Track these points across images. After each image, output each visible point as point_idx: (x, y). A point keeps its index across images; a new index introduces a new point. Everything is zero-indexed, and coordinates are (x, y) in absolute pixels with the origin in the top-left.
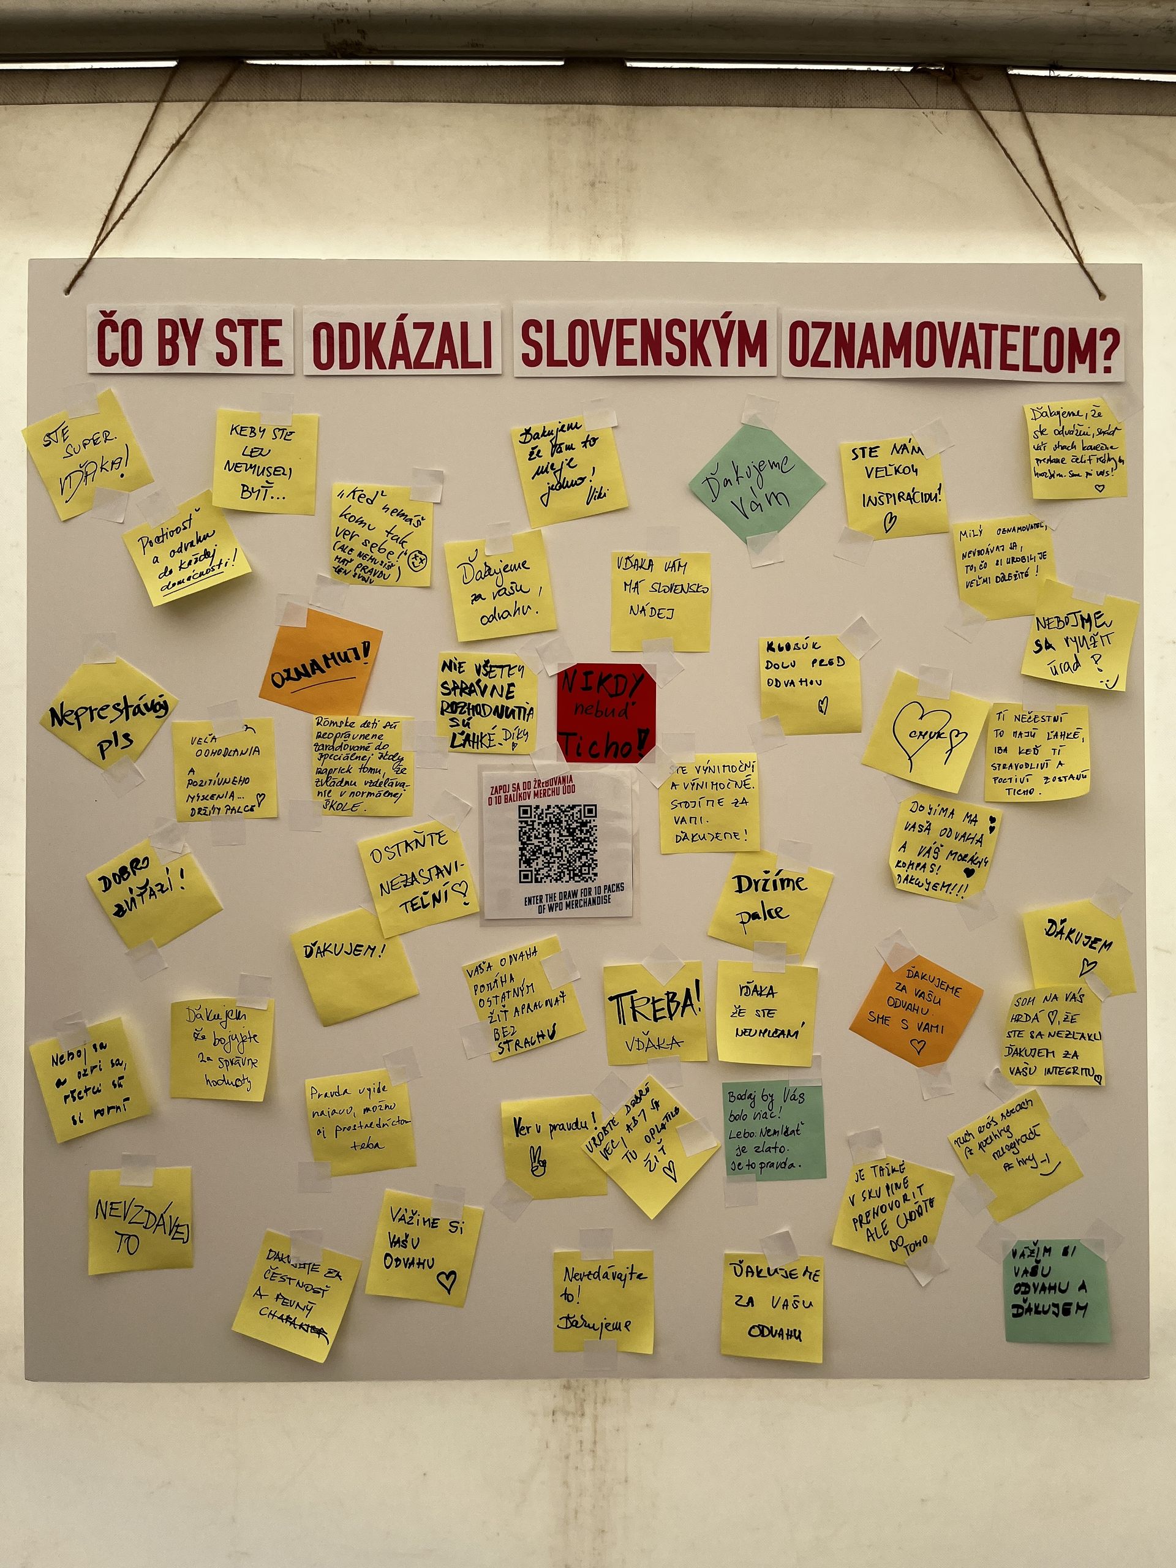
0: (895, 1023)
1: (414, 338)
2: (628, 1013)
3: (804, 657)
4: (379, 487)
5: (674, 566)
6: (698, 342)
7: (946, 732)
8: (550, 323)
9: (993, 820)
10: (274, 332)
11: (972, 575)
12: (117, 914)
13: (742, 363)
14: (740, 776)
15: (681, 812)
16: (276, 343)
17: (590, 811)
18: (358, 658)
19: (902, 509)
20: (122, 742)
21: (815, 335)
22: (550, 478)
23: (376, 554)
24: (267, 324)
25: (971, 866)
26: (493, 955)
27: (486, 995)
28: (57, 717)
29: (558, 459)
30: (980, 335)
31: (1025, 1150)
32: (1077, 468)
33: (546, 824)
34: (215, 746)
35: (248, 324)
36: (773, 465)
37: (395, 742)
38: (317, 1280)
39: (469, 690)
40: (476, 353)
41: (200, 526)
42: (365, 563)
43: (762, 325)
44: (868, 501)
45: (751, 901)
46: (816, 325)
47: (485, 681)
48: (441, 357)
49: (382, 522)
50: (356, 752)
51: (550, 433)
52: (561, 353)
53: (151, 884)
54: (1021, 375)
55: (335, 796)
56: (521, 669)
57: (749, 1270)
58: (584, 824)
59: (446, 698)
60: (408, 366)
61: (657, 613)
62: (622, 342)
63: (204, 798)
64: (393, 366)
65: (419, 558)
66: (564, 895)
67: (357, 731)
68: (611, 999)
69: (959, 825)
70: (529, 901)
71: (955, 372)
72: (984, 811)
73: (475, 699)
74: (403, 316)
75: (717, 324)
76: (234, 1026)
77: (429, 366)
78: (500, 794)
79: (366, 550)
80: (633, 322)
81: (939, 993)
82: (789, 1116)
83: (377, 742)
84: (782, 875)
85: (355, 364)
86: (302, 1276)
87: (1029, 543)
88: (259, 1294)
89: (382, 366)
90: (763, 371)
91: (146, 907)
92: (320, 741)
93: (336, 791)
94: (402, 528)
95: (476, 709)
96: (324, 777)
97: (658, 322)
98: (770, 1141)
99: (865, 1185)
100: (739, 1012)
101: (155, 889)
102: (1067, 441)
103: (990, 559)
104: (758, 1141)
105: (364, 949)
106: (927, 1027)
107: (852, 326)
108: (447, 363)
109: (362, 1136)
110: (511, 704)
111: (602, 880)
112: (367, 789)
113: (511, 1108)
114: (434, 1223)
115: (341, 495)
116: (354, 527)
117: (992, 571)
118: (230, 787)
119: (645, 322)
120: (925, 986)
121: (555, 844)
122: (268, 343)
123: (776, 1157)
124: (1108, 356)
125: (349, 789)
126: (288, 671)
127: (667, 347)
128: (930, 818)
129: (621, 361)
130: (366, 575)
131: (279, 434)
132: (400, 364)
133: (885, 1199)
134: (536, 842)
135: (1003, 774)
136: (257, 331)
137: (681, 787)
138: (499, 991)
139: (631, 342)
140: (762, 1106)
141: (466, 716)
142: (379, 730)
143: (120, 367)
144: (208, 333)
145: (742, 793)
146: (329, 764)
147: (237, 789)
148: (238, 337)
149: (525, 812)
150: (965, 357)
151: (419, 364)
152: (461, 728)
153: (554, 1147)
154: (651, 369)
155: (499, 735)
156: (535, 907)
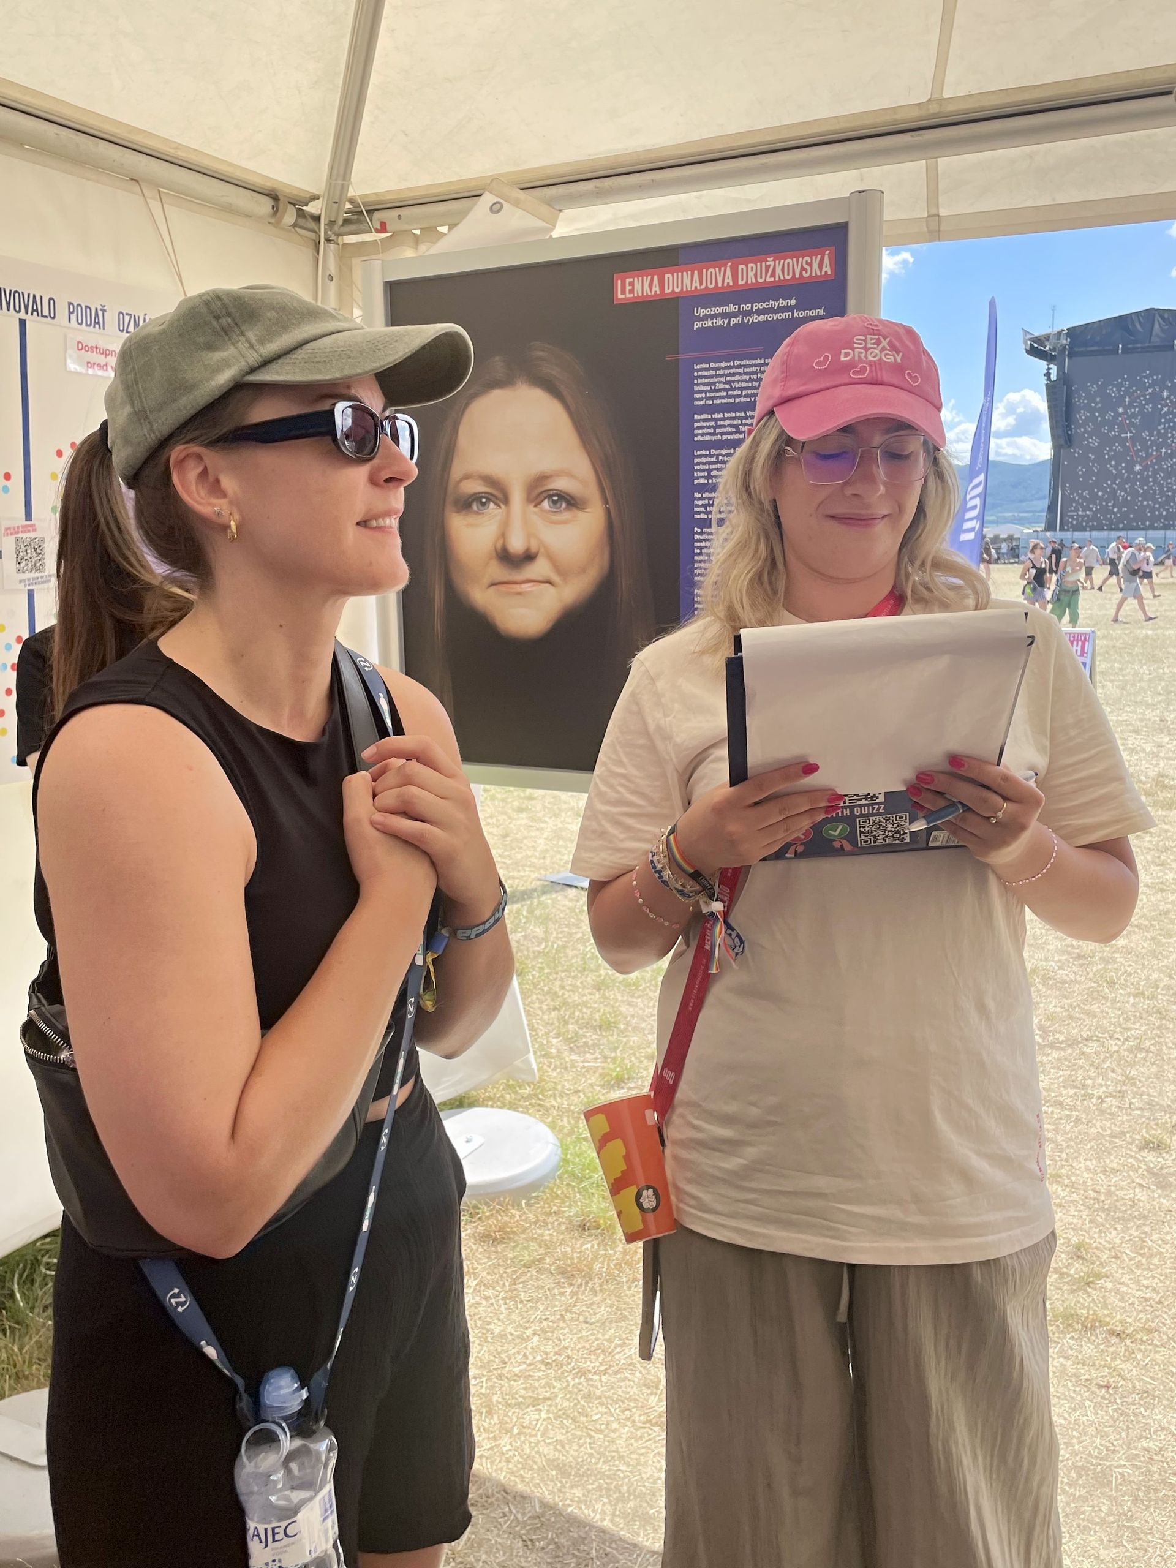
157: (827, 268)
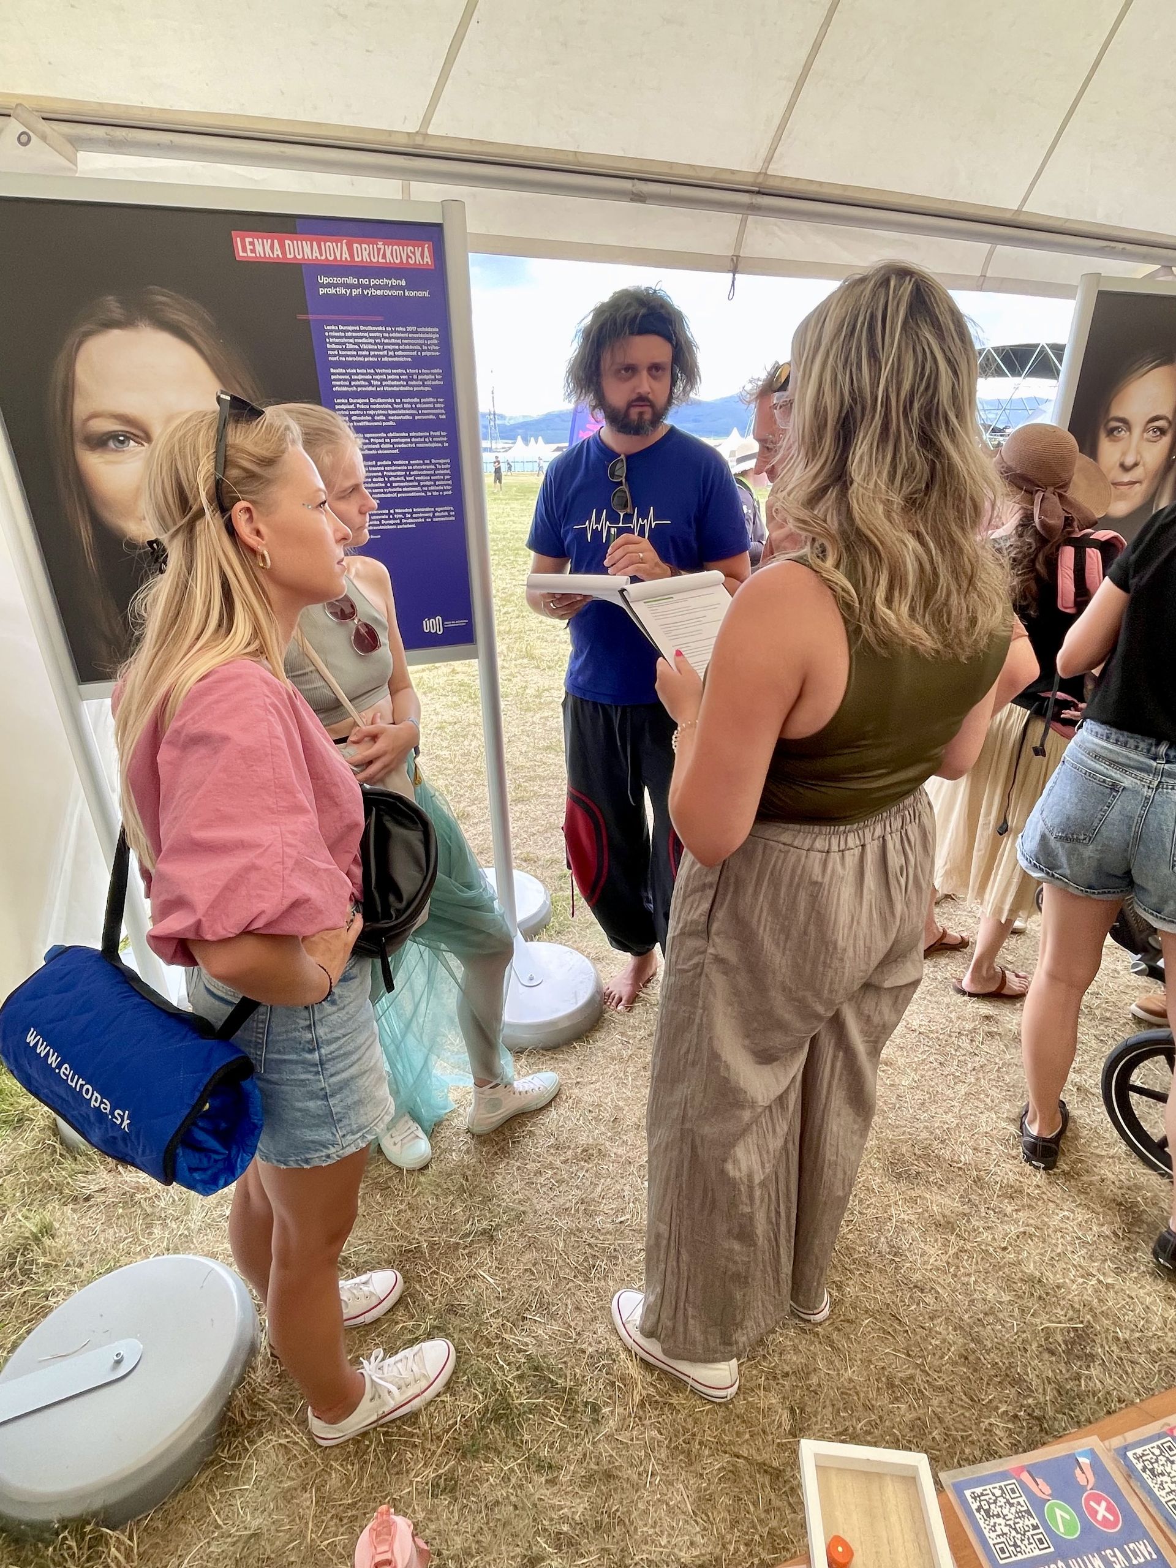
157: (428, 259)
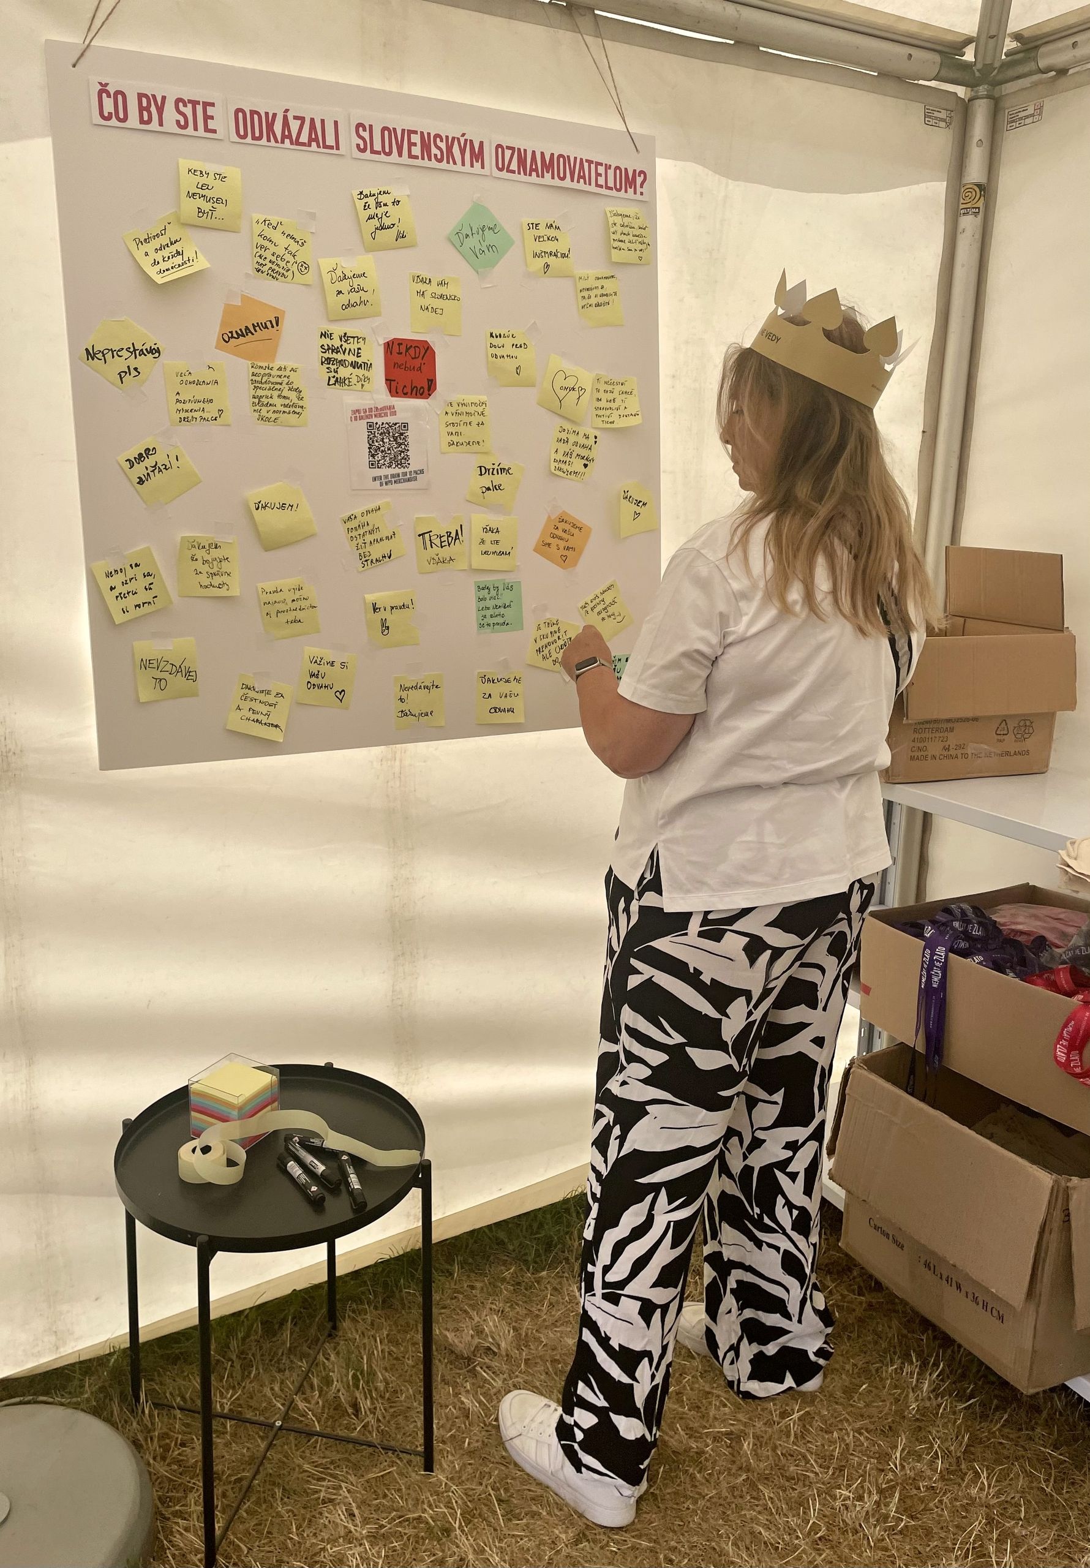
0: (554, 547)
1: (294, 125)
2: (428, 543)
3: (508, 342)
4: (279, 219)
5: (441, 284)
6: (450, 148)
7: (576, 387)
8: (371, 126)
9: (596, 437)
10: (210, 111)
11: (585, 302)
12: (138, 483)
13: (472, 166)
14: (480, 409)
15: (451, 429)
16: (212, 118)
17: (405, 427)
18: (273, 327)
19: (551, 260)
20: (134, 373)
21: (508, 153)
22: (375, 222)
23: (280, 262)
24: (206, 105)
25: (586, 462)
26: (357, 511)
27: (354, 533)
28: (91, 355)
29: (380, 211)
30: (586, 165)
31: (611, 610)
32: (631, 246)
33: (381, 434)
34: (190, 378)
35: (194, 103)
36: (490, 229)
37: (297, 380)
38: (271, 699)
39: (336, 350)
40: (331, 141)
41: (172, 233)
42: (274, 267)
43: (481, 143)
44: (535, 255)
45: (486, 481)
46: (508, 148)
47: (345, 345)
48: (310, 140)
49: (284, 242)
50: (275, 386)
51: (374, 195)
52: (378, 147)
53: (159, 465)
54: (604, 191)
55: (264, 413)
56: (364, 339)
57: (489, 680)
58: (402, 434)
59: (324, 355)
60: (292, 143)
61: (434, 311)
62: (411, 144)
63: (187, 411)
64: (283, 142)
65: (304, 267)
66: (393, 476)
67: (275, 372)
68: (419, 535)
69: (582, 440)
70: (375, 479)
71: (575, 185)
72: (592, 433)
73: (340, 357)
74: (287, 111)
75: (458, 139)
76: (215, 553)
77: (303, 144)
78: (357, 415)
79: (274, 259)
80: (415, 132)
81: (573, 530)
82: (506, 597)
83: (286, 380)
84: (501, 466)
85: (260, 138)
86: (262, 697)
87: (610, 286)
88: (239, 708)
89: (276, 141)
90: (482, 172)
91: (157, 478)
92: (254, 378)
93: (264, 409)
94: (294, 247)
95: (342, 363)
96: (257, 401)
97: (429, 134)
98: (497, 611)
99: (541, 632)
100: (483, 542)
101: (162, 468)
102: (626, 230)
103: (593, 293)
104: (491, 612)
105: (287, 506)
106: (568, 548)
107: (525, 151)
108: (314, 144)
109: (291, 616)
110: (360, 360)
111: (412, 468)
112: (283, 409)
113: (370, 598)
114: (332, 664)
115: (258, 222)
116: (266, 243)
117: (593, 301)
118: (201, 405)
119: (422, 133)
120: (567, 527)
121: (387, 445)
122: (207, 118)
123: (500, 620)
124: (642, 186)
125: (272, 409)
126: (231, 332)
127: (434, 151)
128: (567, 436)
129: (411, 156)
130: (274, 275)
131: (218, 177)
132: (287, 141)
133: (550, 639)
134: (377, 444)
135: (600, 413)
136: (199, 108)
137: (450, 414)
138: (361, 531)
139: (415, 144)
140: (493, 593)
141: (335, 367)
142: (287, 373)
143: (114, 122)
144: (169, 107)
145: (481, 419)
146: (260, 393)
147: (206, 406)
148: (188, 110)
149: (370, 426)
150: (579, 177)
151: (298, 143)
152: (333, 374)
153: (392, 618)
154: (426, 163)
155: (354, 380)
156: (378, 482)
